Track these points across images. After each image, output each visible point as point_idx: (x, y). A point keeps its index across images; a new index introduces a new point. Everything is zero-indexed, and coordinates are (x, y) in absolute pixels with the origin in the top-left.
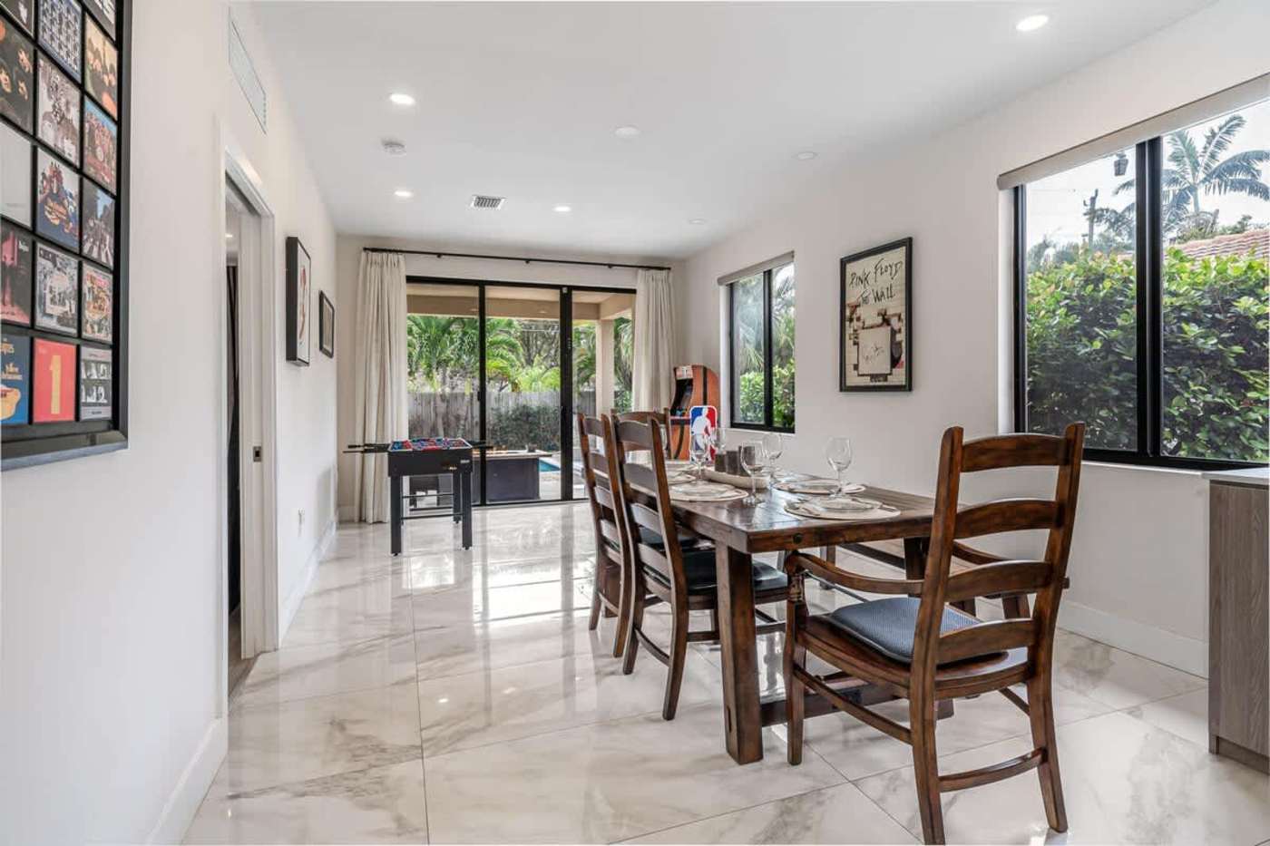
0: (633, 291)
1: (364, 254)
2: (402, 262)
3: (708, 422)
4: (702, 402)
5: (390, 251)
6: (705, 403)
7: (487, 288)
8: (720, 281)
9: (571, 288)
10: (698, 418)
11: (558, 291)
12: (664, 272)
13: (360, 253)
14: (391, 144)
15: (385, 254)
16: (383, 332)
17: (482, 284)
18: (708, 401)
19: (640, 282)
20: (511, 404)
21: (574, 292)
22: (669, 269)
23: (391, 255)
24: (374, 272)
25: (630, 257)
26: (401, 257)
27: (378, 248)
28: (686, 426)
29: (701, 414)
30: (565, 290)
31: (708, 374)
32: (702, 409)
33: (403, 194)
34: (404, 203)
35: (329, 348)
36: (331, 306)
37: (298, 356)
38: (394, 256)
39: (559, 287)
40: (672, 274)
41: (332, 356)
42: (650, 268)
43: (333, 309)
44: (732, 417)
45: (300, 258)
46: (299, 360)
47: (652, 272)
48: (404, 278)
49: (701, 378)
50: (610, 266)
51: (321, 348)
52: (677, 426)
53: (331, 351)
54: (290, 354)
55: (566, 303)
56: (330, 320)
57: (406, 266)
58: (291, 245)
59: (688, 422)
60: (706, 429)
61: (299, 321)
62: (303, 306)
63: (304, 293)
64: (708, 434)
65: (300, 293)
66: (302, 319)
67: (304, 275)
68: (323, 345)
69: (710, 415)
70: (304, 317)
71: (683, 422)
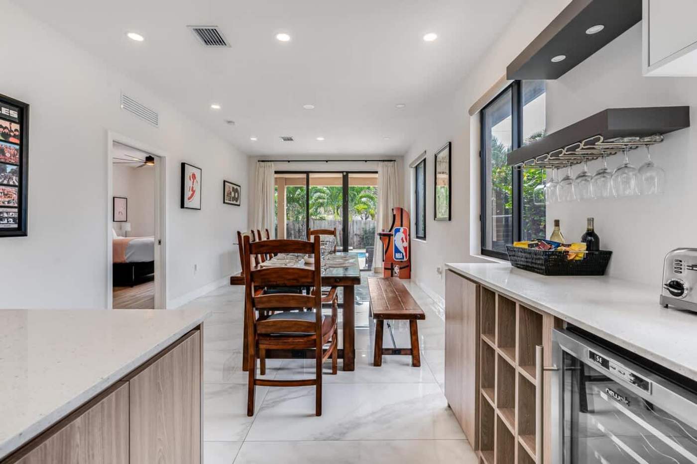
0: (377, 172)
1: (258, 163)
2: (273, 165)
3: (403, 236)
4: (400, 225)
5: (268, 161)
6: (402, 226)
7: (310, 174)
8: (412, 165)
9: (348, 172)
10: (397, 233)
11: (342, 174)
12: (392, 162)
14: (229, 122)
15: (266, 163)
16: (264, 194)
17: (307, 173)
18: (403, 225)
19: (379, 167)
21: (349, 174)
22: (395, 161)
24: (261, 170)
26: (272, 163)
27: (264, 160)
28: (391, 237)
29: (399, 231)
30: (345, 174)
31: (404, 212)
32: (400, 229)
33: (254, 139)
34: (257, 142)
35: (234, 202)
36: (237, 185)
37: (185, 206)
38: (269, 163)
39: (342, 172)
40: (396, 163)
41: (239, 205)
42: (385, 161)
43: (240, 186)
44: (417, 233)
45: (189, 171)
46: (187, 208)
47: (386, 163)
48: (274, 172)
49: (400, 214)
50: (366, 161)
51: (224, 202)
52: (387, 237)
53: (238, 203)
54: (182, 206)
55: (346, 176)
56: (236, 191)
57: (275, 167)
58: (183, 165)
59: (393, 235)
60: (402, 239)
61: (188, 194)
62: (193, 187)
63: (193, 182)
64: (403, 241)
65: (188, 183)
66: (191, 193)
67: (194, 176)
68: (226, 201)
69: (405, 232)
70: (194, 192)
71: (389, 235)
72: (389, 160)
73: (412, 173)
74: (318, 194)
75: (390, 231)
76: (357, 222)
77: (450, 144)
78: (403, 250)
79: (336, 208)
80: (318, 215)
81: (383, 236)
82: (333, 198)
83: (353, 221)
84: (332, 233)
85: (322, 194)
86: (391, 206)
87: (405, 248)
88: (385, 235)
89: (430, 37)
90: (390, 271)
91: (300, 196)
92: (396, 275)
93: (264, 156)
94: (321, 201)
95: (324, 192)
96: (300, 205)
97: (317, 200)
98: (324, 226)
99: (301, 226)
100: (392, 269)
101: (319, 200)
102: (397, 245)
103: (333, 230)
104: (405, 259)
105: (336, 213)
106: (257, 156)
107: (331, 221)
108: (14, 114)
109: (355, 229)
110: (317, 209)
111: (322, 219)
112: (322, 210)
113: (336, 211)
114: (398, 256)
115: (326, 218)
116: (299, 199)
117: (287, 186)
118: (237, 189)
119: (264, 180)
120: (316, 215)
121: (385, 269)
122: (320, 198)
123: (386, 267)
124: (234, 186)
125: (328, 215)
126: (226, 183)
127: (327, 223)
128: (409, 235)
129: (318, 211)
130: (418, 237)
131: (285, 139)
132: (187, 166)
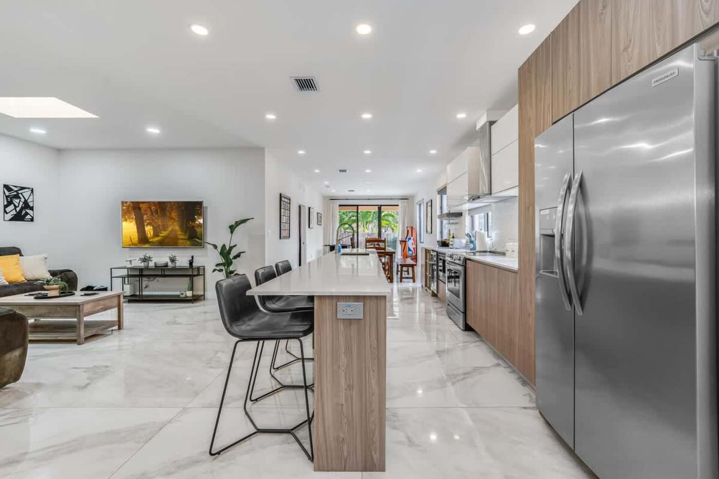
0: (398, 205)
1: (330, 200)
3: (413, 241)
7: (359, 207)
8: (417, 204)
9: (381, 206)
11: (377, 207)
12: (407, 200)
17: (357, 206)
19: (399, 202)
20: (392, 237)
21: (382, 207)
24: (331, 205)
25: (398, 196)
27: (333, 199)
34: (333, 192)
38: (335, 200)
39: (378, 205)
40: (409, 201)
41: (322, 225)
43: (321, 215)
44: (420, 240)
46: (311, 228)
47: (403, 200)
48: (338, 205)
50: (392, 199)
51: (318, 224)
52: (403, 242)
54: (309, 227)
55: (380, 209)
56: (320, 217)
57: (339, 202)
58: (309, 208)
60: (412, 243)
62: (311, 218)
63: (311, 216)
64: (413, 245)
66: (311, 221)
67: (311, 212)
69: (414, 239)
71: (405, 241)
72: (405, 198)
73: (418, 207)
77: (431, 200)
78: (412, 249)
81: (402, 242)
87: (414, 248)
93: (332, 197)
102: (409, 247)
104: (414, 255)
106: (328, 197)
114: (410, 252)
119: (333, 210)
126: (318, 214)
128: (416, 241)
130: (421, 242)
131: (350, 191)
132: (311, 209)
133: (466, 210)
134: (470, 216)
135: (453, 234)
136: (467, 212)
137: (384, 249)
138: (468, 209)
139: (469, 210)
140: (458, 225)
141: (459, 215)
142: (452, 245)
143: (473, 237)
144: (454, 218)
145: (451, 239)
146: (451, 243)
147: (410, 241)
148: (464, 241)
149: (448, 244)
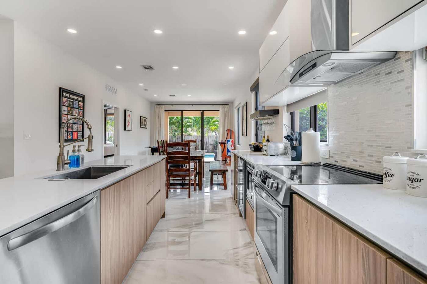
0: (219, 111)
1: (156, 106)
3: (232, 144)
5: (161, 105)
6: (231, 139)
8: (235, 109)
9: (203, 111)
11: (200, 112)
12: (226, 106)
13: (155, 106)
14: (146, 90)
15: (160, 106)
17: (182, 111)
19: (220, 108)
21: (204, 112)
22: (228, 105)
23: (161, 106)
24: (158, 110)
25: (219, 102)
26: (163, 106)
27: (159, 104)
28: (226, 144)
30: (202, 111)
31: (232, 132)
32: (230, 140)
33: (155, 96)
34: (157, 97)
35: (145, 127)
36: (145, 118)
37: (126, 130)
38: (162, 106)
39: (201, 111)
40: (229, 106)
41: (146, 128)
42: (223, 105)
43: (147, 118)
44: (238, 142)
45: (128, 113)
46: (127, 130)
47: (224, 106)
48: (164, 111)
49: (230, 132)
50: (213, 105)
51: (140, 127)
53: (146, 127)
54: (125, 129)
55: (202, 114)
56: (145, 121)
57: (165, 108)
58: (125, 111)
59: (226, 143)
60: (231, 145)
61: (127, 124)
62: (129, 121)
63: (129, 118)
64: (232, 147)
65: (127, 119)
66: (128, 123)
67: (129, 115)
68: (141, 126)
69: (232, 142)
70: (129, 122)
71: (224, 143)
72: (225, 104)
73: (236, 111)
74: (187, 120)
75: (225, 141)
76: (211, 137)
77: (247, 102)
79: (198, 128)
80: (187, 133)
82: (196, 122)
83: (209, 136)
84: (195, 142)
85: (190, 120)
86: (226, 129)
88: (222, 143)
89: (231, 68)
90: (225, 162)
91: (176, 121)
92: (228, 163)
93: (158, 102)
94: (189, 124)
95: (191, 119)
96: (176, 126)
97: (186, 123)
98: (191, 138)
99: (176, 139)
100: (226, 160)
101: (187, 124)
102: (228, 148)
103: (195, 140)
105: (198, 131)
106: (154, 102)
107: (195, 136)
108: (81, 99)
109: (210, 142)
110: (186, 129)
111: (189, 135)
112: (189, 129)
113: (198, 129)
114: (229, 153)
115: (192, 134)
116: (175, 123)
117: (169, 116)
118: (146, 120)
119: (159, 114)
120: (186, 133)
121: (222, 160)
122: (188, 122)
123: (223, 159)
124: (144, 118)
125: (193, 132)
126: (141, 117)
127: (192, 137)
128: (235, 143)
129: (187, 130)
130: (239, 144)
131: (171, 96)
132: (127, 111)
133: (284, 106)
134: (289, 113)
135: (268, 136)
136: (286, 108)
137: (189, 153)
138: (286, 104)
139: (288, 106)
140: (273, 125)
141: (276, 112)
142: (266, 151)
143: (296, 140)
144: (269, 117)
145: (265, 143)
146: (264, 148)
147: (229, 142)
148: (281, 146)
149: (262, 148)
